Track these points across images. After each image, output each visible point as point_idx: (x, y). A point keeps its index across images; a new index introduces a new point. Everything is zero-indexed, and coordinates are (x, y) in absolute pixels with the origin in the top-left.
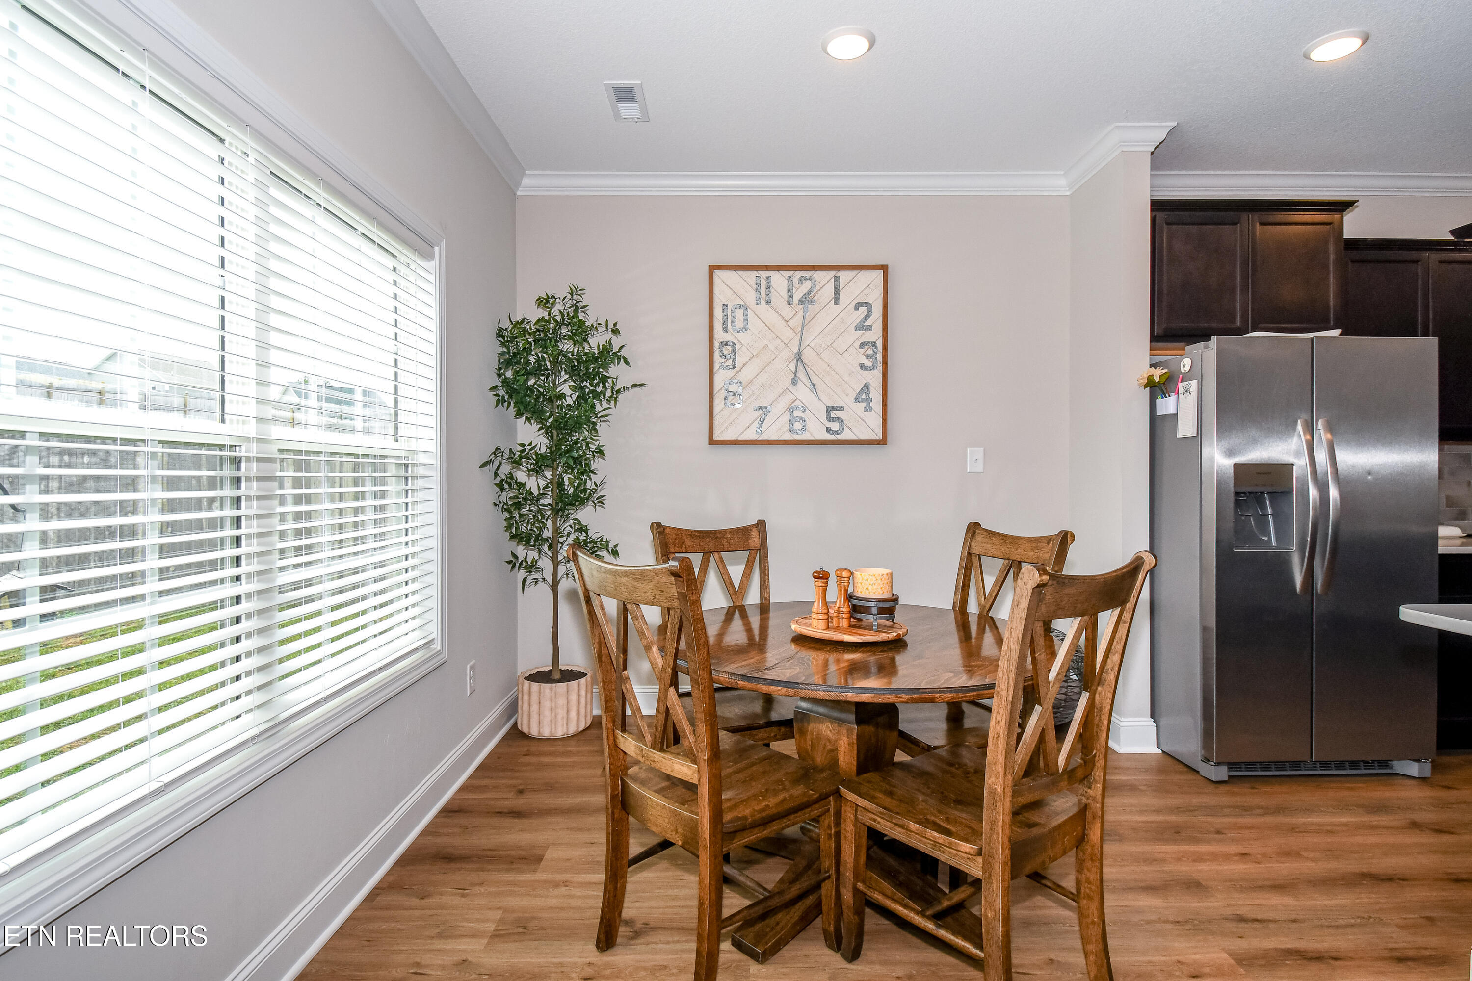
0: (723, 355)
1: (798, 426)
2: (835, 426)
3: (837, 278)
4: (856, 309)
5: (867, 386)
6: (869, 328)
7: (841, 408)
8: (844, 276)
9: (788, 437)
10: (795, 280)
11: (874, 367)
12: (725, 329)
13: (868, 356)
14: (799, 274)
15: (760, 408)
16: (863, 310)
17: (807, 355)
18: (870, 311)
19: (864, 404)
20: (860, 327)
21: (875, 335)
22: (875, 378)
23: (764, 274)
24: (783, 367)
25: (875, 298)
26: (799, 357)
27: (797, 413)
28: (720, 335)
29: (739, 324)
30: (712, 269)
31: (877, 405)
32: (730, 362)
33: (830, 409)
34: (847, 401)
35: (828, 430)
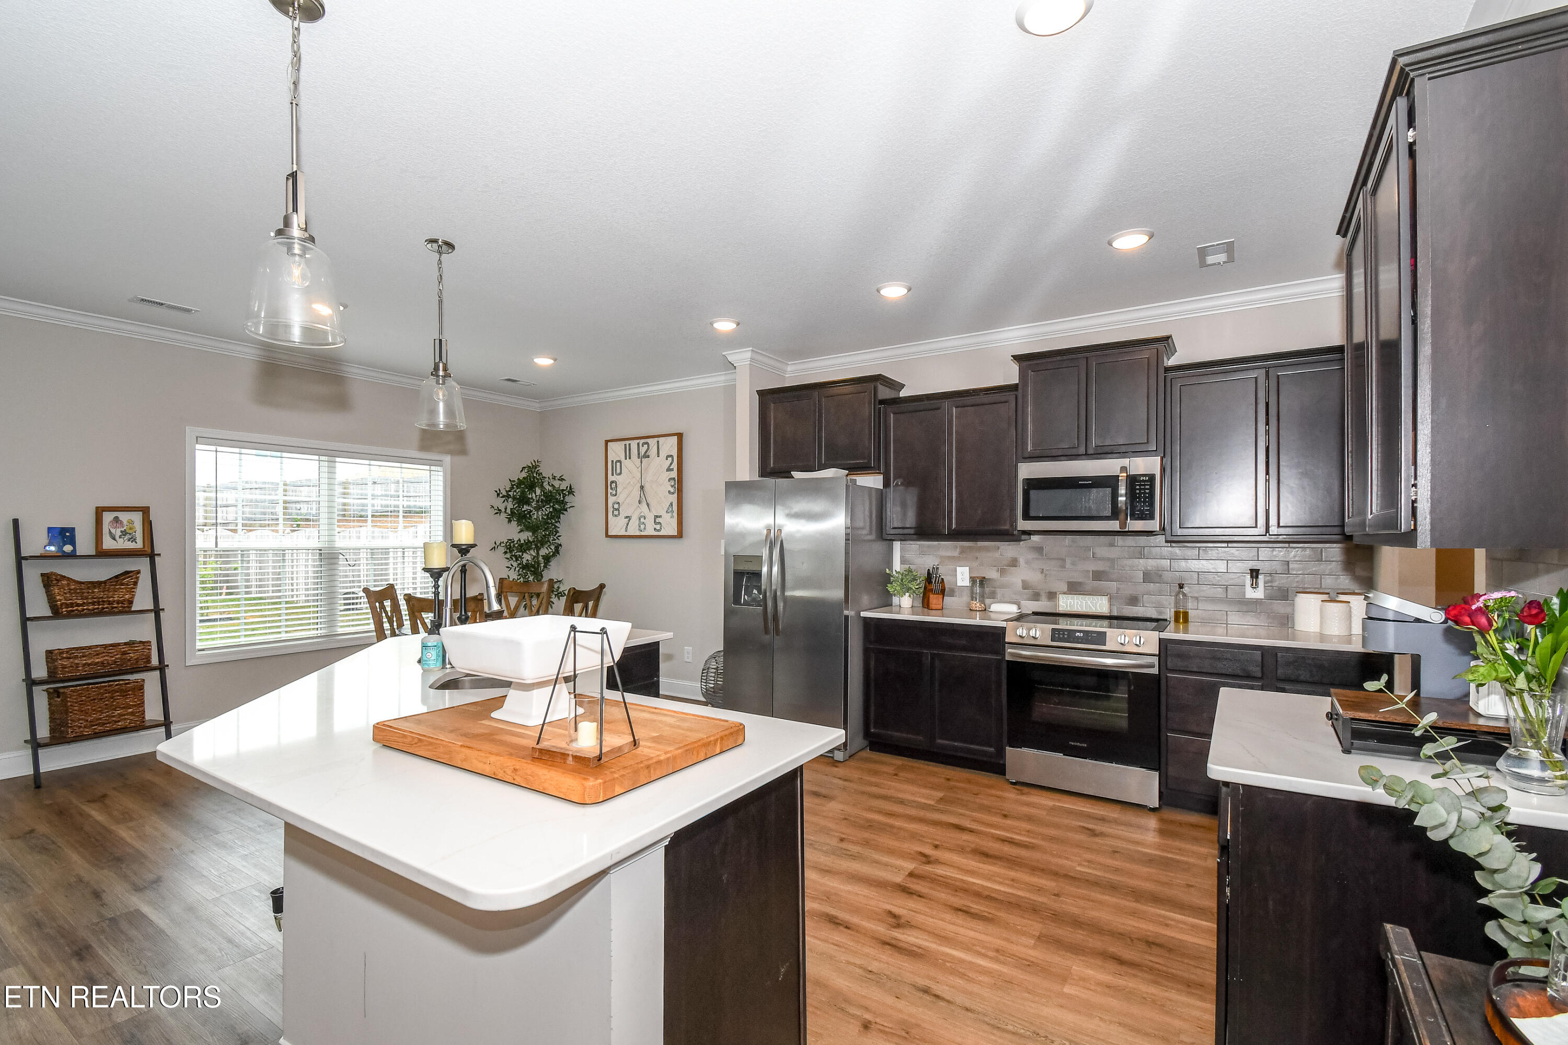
0: (611, 489)
1: (642, 527)
2: (658, 527)
3: (658, 442)
4: (667, 459)
5: (671, 504)
6: (672, 470)
7: (660, 517)
8: (661, 440)
9: (638, 533)
10: (641, 445)
11: (673, 493)
12: (613, 475)
13: (672, 486)
14: (642, 441)
15: (626, 517)
16: (670, 459)
17: (647, 488)
18: (673, 460)
19: (670, 514)
20: (669, 470)
21: (674, 474)
22: (674, 498)
23: (627, 442)
24: (636, 492)
25: (675, 453)
26: (642, 487)
27: (642, 520)
28: (611, 478)
29: (618, 471)
30: (607, 442)
31: (675, 514)
32: (614, 492)
33: (656, 517)
34: (663, 513)
35: (655, 529)
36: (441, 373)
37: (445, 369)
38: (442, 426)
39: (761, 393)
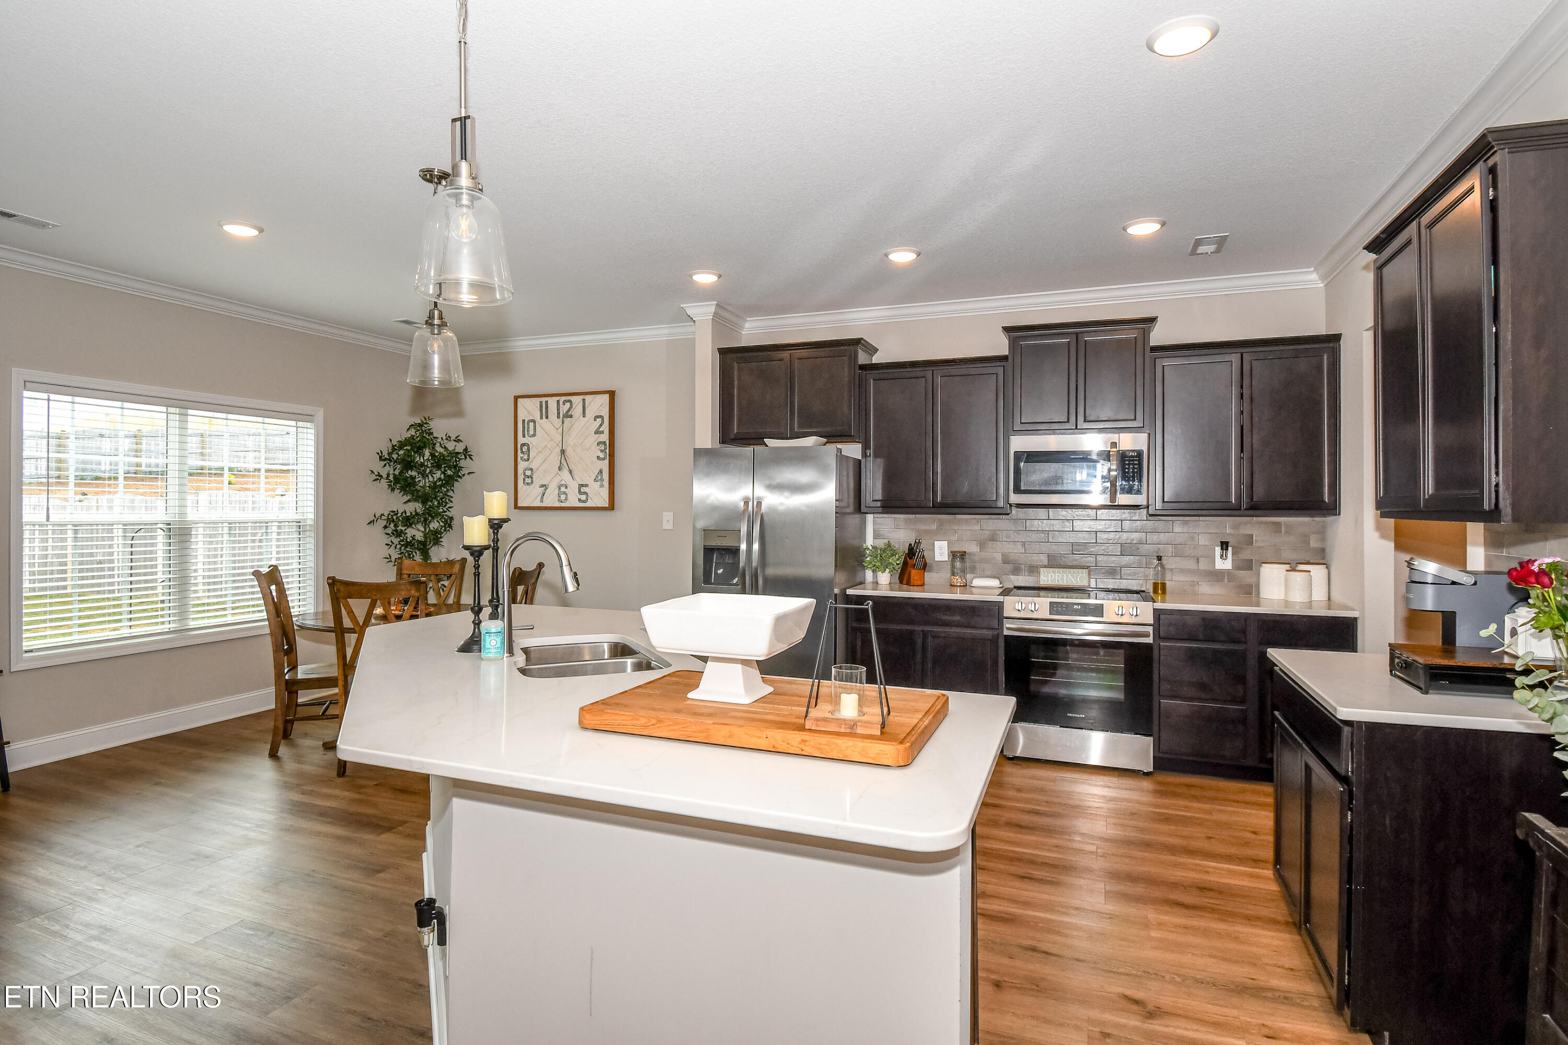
0: (522, 452)
1: (563, 497)
2: (583, 497)
3: (584, 400)
4: (595, 420)
5: (601, 471)
6: (602, 432)
7: (586, 486)
8: (588, 398)
9: (557, 504)
10: (561, 403)
11: (603, 459)
12: (524, 436)
13: (602, 451)
14: (562, 399)
15: (542, 486)
16: (599, 420)
17: (569, 452)
18: (603, 422)
19: (599, 483)
20: (597, 432)
21: (605, 437)
22: (605, 465)
23: (544, 399)
24: (555, 458)
25: (605, 413)
26: (563, 452)
27: (563, 489)
28: (521, 440)
29: (531, 432)
30: (516, 398)
31: (606, 483)
32: (526, 457)
33: (581, 486)
34: (590, 481)
35: (580, 500)
36: (436, 322)
37: (441, 318)
38: (436, 383)
39: (723, 352)
